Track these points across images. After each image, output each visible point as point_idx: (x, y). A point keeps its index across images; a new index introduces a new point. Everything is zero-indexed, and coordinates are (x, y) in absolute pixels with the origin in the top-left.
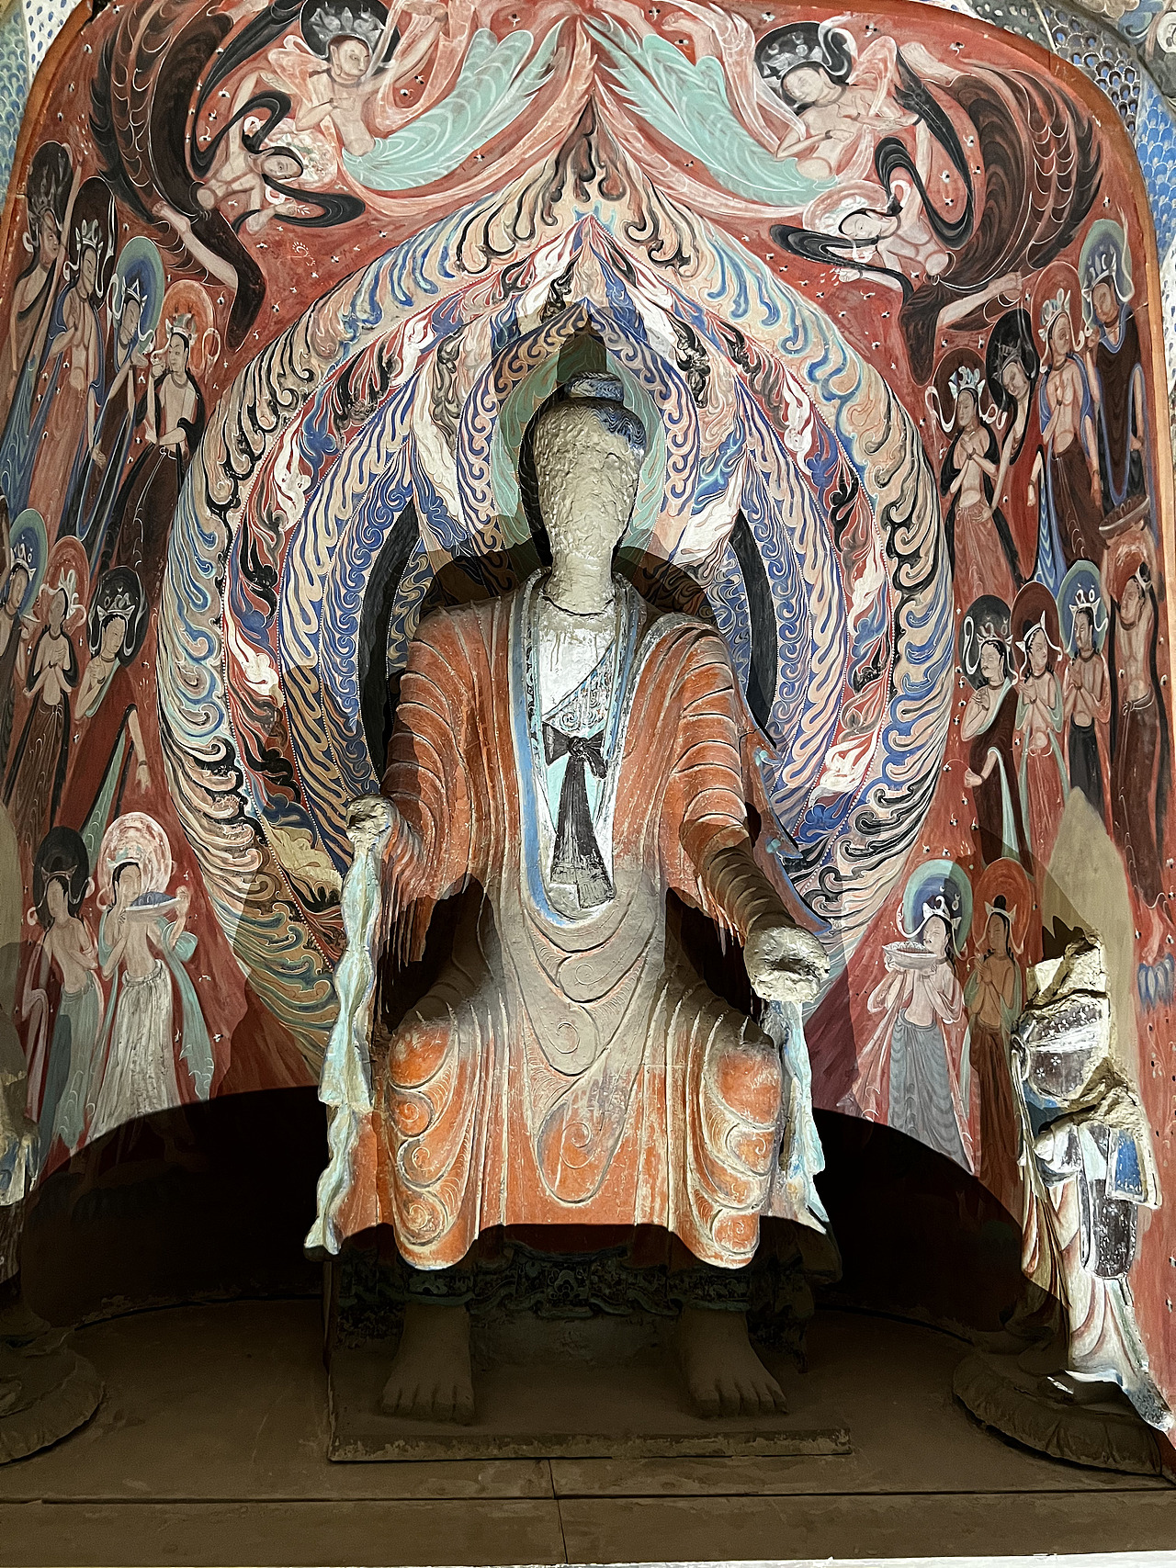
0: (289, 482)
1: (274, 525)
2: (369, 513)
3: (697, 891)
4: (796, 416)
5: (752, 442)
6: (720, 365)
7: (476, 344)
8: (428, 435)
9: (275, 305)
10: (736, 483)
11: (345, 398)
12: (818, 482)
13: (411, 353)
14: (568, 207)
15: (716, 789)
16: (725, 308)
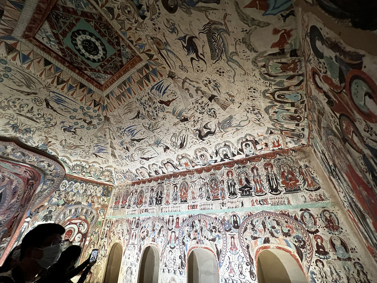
4: (14, 184)
5: (7, 186)
12: (13, 190)
16: (8, 176)
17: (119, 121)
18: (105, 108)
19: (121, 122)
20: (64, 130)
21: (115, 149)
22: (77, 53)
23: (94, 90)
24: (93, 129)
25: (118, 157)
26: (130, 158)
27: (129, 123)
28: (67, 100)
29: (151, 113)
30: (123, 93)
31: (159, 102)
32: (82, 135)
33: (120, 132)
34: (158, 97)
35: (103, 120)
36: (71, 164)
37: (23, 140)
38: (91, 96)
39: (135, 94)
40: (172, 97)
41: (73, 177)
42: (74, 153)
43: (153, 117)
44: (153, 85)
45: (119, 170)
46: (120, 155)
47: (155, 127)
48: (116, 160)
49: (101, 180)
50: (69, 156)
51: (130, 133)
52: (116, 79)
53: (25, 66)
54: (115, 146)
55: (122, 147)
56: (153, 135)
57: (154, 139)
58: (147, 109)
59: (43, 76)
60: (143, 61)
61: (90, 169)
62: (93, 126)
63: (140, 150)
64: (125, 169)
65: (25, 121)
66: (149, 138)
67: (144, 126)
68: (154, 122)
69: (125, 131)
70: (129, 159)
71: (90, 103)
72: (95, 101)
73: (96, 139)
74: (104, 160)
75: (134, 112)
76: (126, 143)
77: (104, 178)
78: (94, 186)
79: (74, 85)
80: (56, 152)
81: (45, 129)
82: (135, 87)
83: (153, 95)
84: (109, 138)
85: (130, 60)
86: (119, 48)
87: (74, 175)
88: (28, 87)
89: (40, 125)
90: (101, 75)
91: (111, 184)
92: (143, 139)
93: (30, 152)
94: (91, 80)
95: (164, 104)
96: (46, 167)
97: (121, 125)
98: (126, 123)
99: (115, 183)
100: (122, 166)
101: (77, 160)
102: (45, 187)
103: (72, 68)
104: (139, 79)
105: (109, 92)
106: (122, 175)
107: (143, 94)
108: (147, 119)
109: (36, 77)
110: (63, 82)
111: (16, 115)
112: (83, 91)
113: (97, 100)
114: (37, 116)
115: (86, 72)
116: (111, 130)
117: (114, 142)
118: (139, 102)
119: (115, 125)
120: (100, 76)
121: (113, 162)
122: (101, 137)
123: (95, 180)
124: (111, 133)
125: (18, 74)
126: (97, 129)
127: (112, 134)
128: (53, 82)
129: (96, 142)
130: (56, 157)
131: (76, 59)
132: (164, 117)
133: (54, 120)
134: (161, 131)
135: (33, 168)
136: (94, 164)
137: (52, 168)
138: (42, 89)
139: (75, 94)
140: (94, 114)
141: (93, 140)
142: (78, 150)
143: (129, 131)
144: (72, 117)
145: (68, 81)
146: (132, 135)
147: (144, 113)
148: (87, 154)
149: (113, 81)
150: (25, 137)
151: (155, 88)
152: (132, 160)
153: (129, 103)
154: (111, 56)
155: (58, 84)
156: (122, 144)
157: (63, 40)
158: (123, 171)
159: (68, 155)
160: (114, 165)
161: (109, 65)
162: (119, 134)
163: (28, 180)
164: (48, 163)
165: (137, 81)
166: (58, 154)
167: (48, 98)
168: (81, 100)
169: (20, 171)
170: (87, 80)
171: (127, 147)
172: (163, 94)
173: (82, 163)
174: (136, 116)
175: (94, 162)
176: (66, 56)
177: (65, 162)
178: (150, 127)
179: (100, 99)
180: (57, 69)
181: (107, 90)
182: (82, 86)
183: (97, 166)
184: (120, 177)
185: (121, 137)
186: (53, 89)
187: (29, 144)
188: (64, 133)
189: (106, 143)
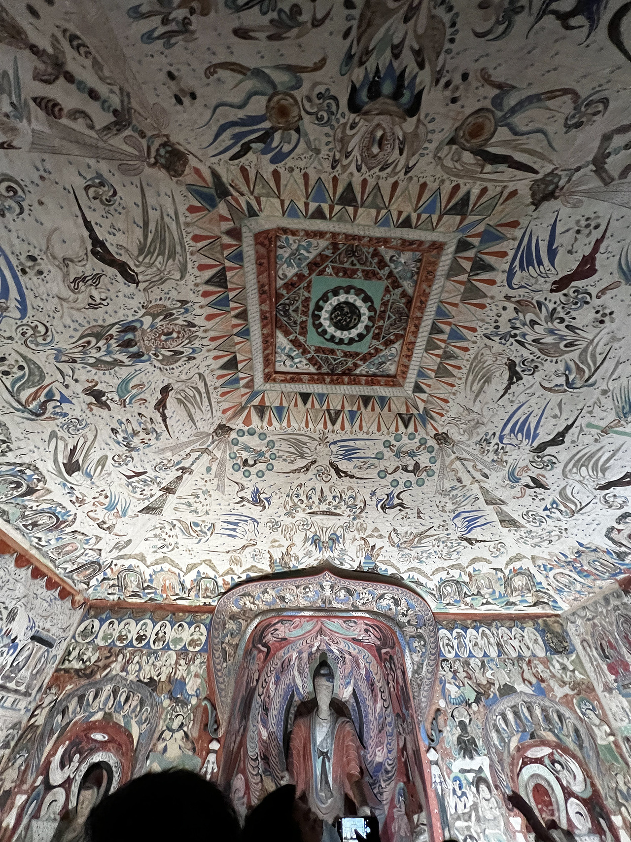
0: (272, 686)
1: (269, 697)
2: (286, 693)
3: (351, 794)
4: (362, 666)
5: (355, 672)
6: (347, 656)
7: (305, 655)
8: (296, 674)
9: (272, 652)
10: (352, 681)
11: (283, 667)
12: (367, 680)
13: (294, 658)
14: (319, 638)
15: (353, 764)
16: (347, 648)
17: (473, 423)
18: (426, 417)
19: (478, 422)
20: (383, 508)
21: (504, 503)
22: (332, 346)
23: (388, 395)
24: (429, 478)
25: (523, 522)
26: (562, 507)
27: (501, 412)
28: (359, 444)
29: (549, 340)
30: (445, 352)
31: (552, 291)
32: (416, 503)
33: (491, 449)
34: (541, 280)
35: (436, 447)
36: (431, 585)
37: (337, 562)
38: (390, 410)
39: (474, 330)
40: (587, 240)
41: (452, 617)
42: (424, 555)
43: (562, 345)
44: (506, 267)
45: (548, 557)
46: (528, 512)
47: (589, 367)
48: (522, 531)
49: (516, 607)
50: (418, 565)
51: (520, 435)
52: (413, 339)
53: (285, 424)
54: (499, 494)
55: (518, 488)
56: (598, 392)
57: (607, 403)
58: (529, 338)
59: (311, 425)
60: (446, 247)
61: (474, 583)
62: (425, 473)
63: (580, 463)
64: (566, 546)
65: (324, 522)
66: (590, 412)
67: (549, 389)
68: (575, 355)
69: (501, 438)
70: (561, 511)
71: (394, 424)
72: (400, 414)
73: (447, 499)
74: (492, 544)
75: (497, 374)
76: (526, 469)
77: (519, 598)
78: (510, 628)
79: (355, 409)
80: (393, 566)
81: (355, 522)
82: (463, 315)
83: (522, 291)
84: (472, 483)
85: (418, 273)
86: (386, 271)
87: (451, 611)
88: (302, 456)
89: (344, 519)
90: (383, 356)
91: (549, 611)
92: (568, 428)
93: (357, 582)
94: (372, 380)
95: (574, 284)
96: (393, 606)
97: (482, 430)
98: (493, 416)
99: (560, 603)
100: (550, 542)
101: (438, 570)
102: (416, 658)
103: (337, 380)
104: (462, 288)
105: (414, 376)
106: (567, 572)
107: (494, 313)
108: (547, 365)
109: (303, 432)
110: (338, 413)
111: (308, 517)
112: (373, 409)
113: (403, 410)
114: (335, 503)
115: (358, 371)
116: (465, 459)
117: (488, 484)
118: (497, 339)
119: (469, 439)
120: (383, 359)
121: (517, 540)
122: (453, 488)
123: (503, 611)
124: (469, 465)
125: (284, 443)
126: (436, 476)
127: (474, 466)
128: (325, 426)
129: (450, 506)
130: (397, 578)
131: (335, 360)
132: (599, 315)
133: (360, 498)
134: (618, 363)
135: (375, 617)
136: (477, 565)
137: (403, 607)
138: (318, 447)
139: (364, 424)
140: (413, 444)
141: (443, 504)
142: (428, 544)
143: (512, 431)
144: (382, 475)
145: (343, 406)
146: (528, 437)
147: (526, 354)
148: (449, 545)
149: (410, 347)
150: (336, 554)
151: (517, 268)
152: (573, 507)
153: (472, 364)
154: (382, 299)
155: (333, 423)
156: (513, 478)
157: (305, 342)
158: (563, 558)
159: (415, 564)
160: (527, 550)
161: (387, 323)
162: (492, 456)
163: (379, 649)
164: (393, 598)
165: (459, 298)
166: (397, 569)
167: (333, 459)
168: (379, 430)
169: (358, 631)
170: (367, 383)
171: (533, 479)
172: (552, 261)
173: (452, 572)
174: (511, 379)
175: (474, 560)
176: (320, 368)
177: (418, 583)
178: (571, 378)
179: (406, 404)
180: (322, 397)
181: (409, 375)
182: (366, 400)
183: (485, 568)
184: (565, 580)
185: (501, 462)
186: (332, 437)
187: (346, 567)
188: (385, 515)
189: (471, 499)
